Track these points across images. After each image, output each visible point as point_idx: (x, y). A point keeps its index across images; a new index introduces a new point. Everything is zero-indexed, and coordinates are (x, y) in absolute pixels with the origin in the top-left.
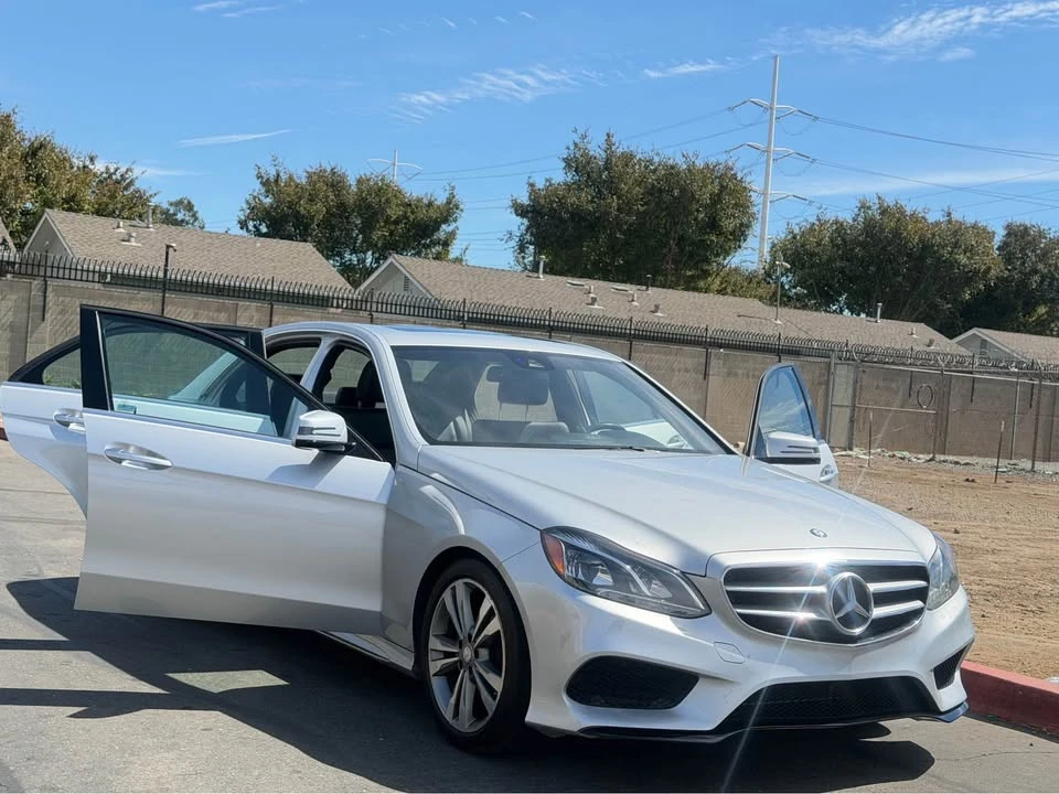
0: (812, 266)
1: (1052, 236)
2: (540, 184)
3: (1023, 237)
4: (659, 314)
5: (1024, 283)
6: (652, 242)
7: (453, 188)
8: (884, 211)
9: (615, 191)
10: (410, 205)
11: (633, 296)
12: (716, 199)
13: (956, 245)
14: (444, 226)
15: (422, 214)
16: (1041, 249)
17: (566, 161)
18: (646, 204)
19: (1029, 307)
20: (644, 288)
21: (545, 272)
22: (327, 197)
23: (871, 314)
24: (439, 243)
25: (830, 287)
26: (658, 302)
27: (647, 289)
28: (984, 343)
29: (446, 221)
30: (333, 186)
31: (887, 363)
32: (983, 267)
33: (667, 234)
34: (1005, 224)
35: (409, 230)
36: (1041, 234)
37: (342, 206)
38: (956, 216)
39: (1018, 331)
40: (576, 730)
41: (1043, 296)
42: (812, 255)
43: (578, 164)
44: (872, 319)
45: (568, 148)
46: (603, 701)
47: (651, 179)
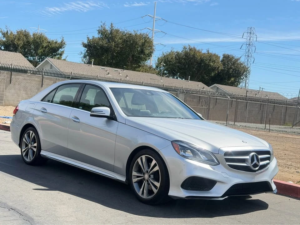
0: (170, 65)
1: (236, 58)
2: (91, 38)
3: (228, 58)
4: (128, 78)
5: (228, 71)
6: (124, 56)
7: (63, 38)
8: (190, 50)
9: (113, 40)
10: (50, 43)
11: (120, 72)
12: (143, 44)
13: (210, 60)
14: (60, 49)
15: (53, 45)
16: (233, 62)
17: (98, 31)
18: (123, 45)
19: (229, 78)
20: (123, 70)
21: (93, 64)
22: (23, 39)
23: (187, 79)
24: (59, 54)
25: (175, 71)
26: (128, 74)
27: (124, 70)
28: (218, 88)
29: (61, 48)
30: (25, 35)
31: (193, 94)
32: (217, 67)
33: (129, 54)
34: (223, 54)
35: (49, 50)
36: (233, 58)
37: (28, 42)
38: (210, 52)
39: (226, 85)
40: (184, 197)
41: (233, 75)
42: (170, 61)
43: (102, 32)
44: (187, 81)
45: (99, 27)
46: (191, 189)
47: (124, 37)
